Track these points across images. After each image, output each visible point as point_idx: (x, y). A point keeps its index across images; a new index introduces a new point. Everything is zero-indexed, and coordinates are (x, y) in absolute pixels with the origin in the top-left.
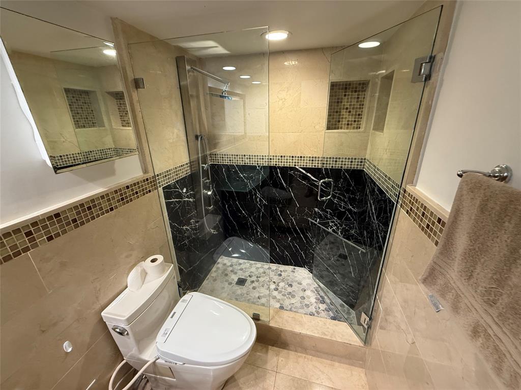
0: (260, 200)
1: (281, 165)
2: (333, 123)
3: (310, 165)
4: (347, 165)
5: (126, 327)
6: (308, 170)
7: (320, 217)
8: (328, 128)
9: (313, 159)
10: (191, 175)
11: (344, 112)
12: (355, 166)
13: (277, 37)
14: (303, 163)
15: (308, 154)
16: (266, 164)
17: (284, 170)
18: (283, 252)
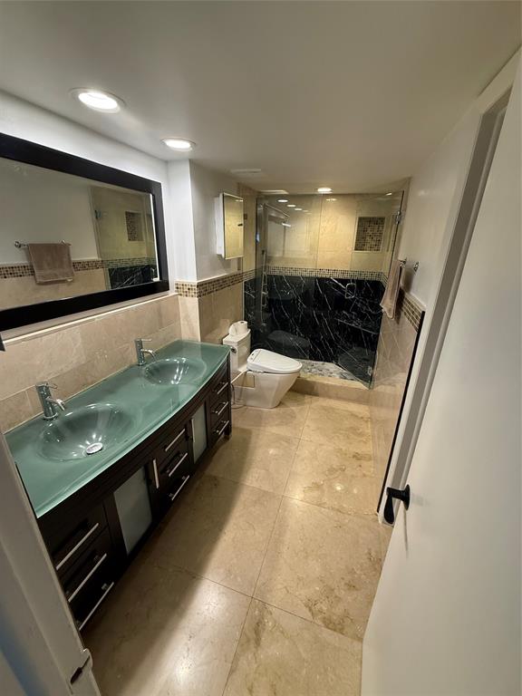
0: (301, 305)
1: (319, 276)
2: (360, 245)
3: (341, 277)
4: (369, 278)
5: (236, 348)
6: (339, 280)
7: (347, 318)
8: (356, 249)
9: (343, 272)
10: (255, 279)
11: (368, 238)
12: (374, 278)
13: (324, 190)
14: (336, 275)
15: (340, 268)
16: (308, 275)
17: (321, 280)
18: (316, 350)
